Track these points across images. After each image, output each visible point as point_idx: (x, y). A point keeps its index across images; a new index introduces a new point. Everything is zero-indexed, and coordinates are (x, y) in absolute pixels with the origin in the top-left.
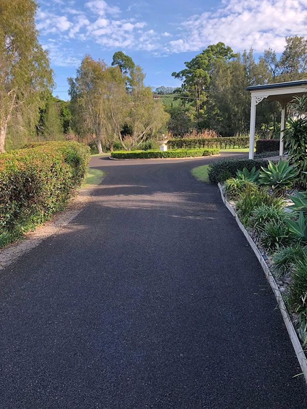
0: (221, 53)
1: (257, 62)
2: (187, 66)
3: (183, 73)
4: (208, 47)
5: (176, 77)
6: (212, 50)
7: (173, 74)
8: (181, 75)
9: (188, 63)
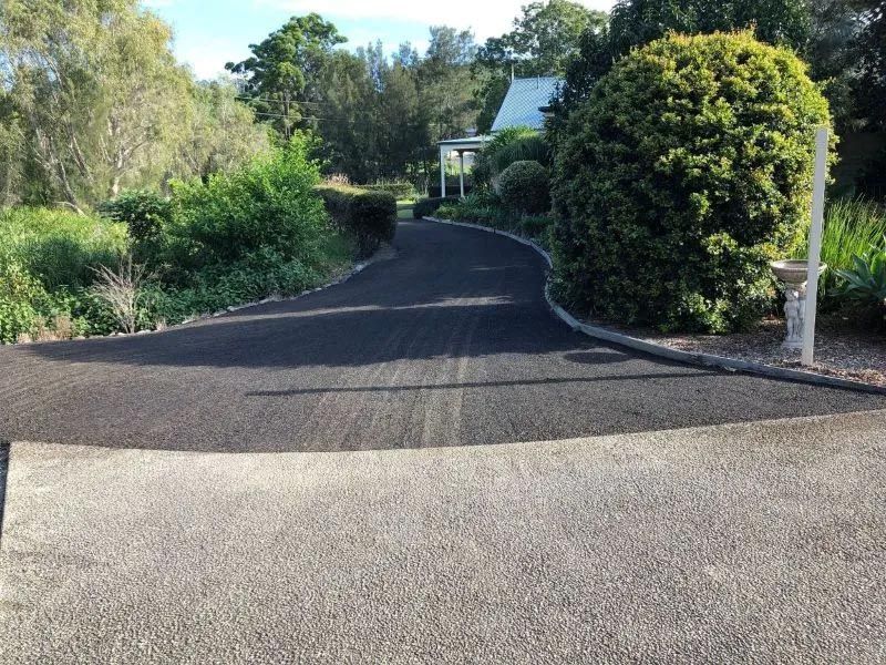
0: (316, 33)
1: (390, 63)
2: (254, 52)
3: (249, 64)
4: (292, 19)
5: (233, 71)
6: (301, 27)
7: (229, 66)
8: (243, 69)
9: (255, 46)
